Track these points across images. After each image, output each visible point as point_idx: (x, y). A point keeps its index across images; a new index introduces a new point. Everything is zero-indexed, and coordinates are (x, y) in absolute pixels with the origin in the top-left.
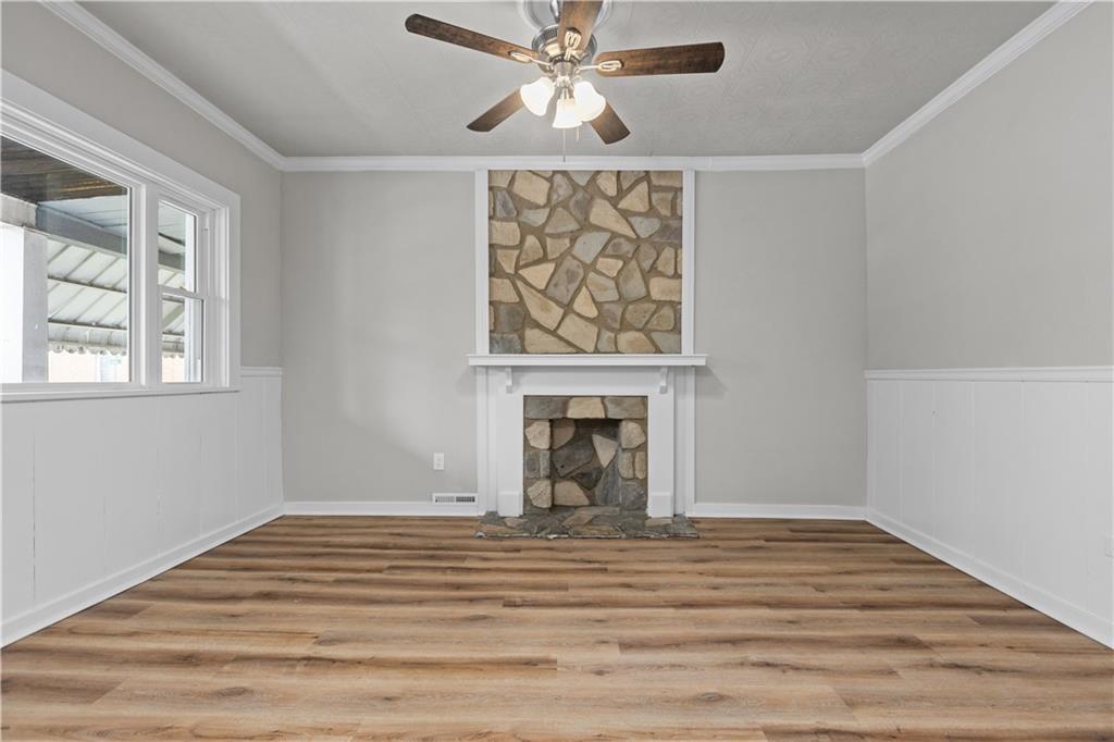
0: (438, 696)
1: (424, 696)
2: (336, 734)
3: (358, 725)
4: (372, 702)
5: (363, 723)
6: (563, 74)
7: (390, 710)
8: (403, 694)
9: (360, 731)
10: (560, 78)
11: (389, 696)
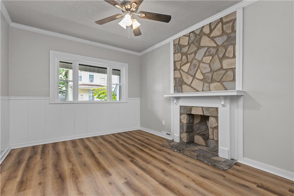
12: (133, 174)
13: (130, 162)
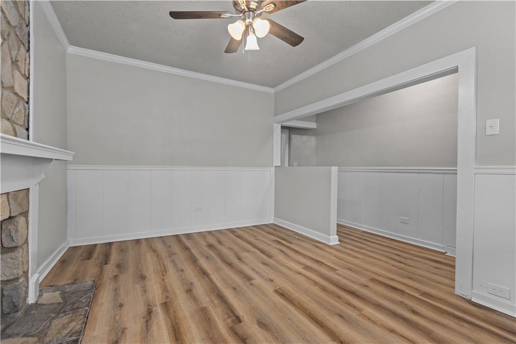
0: (324, 306)
1: (328, 309)
2: (368, 317)
3: (358, 315)
4: (348, 320)
5: (356, 314)
6: (249, 18)
7: (343, 312)
8: (334, 314)
9: (358, 312)
10: (248, 21)
11: (340, 317)
12: (240, 290)
13: (241, 317)
